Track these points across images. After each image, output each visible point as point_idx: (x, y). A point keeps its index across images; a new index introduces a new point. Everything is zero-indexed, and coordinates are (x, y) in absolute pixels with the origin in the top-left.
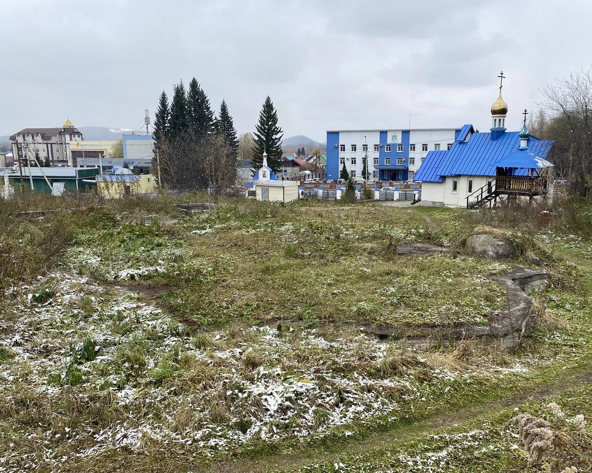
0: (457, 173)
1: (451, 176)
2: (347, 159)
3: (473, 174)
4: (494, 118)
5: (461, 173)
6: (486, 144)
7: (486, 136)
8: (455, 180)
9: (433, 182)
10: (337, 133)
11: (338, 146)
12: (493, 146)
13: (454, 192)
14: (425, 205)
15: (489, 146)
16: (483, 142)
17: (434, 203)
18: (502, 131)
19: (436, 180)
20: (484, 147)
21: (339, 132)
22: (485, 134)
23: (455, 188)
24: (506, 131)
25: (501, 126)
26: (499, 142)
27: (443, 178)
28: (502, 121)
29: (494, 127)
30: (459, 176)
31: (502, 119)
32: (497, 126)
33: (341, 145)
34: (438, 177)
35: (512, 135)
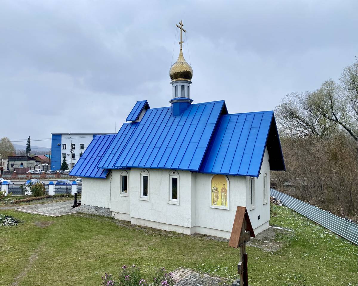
0: (124, 164)
1: (117, 170)
2: (68, 154)
3: (148, 165)
4: (175, 85)
5: (130, 164)
6: (165, 121)
7: (165, 111)
8: (125, 174)
9: (95, 178)
10: (60, 135)
11: (61, 145)
12: (175, 124)
13: (124, 194)
14: (86, 211)
15: (169, 124)
16: (161, 119)
17: (97, 208)
18: (187, 102)
19: (98, 175)
20: (163, 125)
21: (61, 135)
22: (163, 109)
23: (125, 188)
24: (192, 104)
25: (186, 96)
26: (184, 118)
27: (108, 173)
28: (186, 88)
29: (175, 97)
30: (128, 169)
31: (186, 84)
32: (179, 96)
33: (63, 144)
34: (101, 170)
35: (202, 107)
